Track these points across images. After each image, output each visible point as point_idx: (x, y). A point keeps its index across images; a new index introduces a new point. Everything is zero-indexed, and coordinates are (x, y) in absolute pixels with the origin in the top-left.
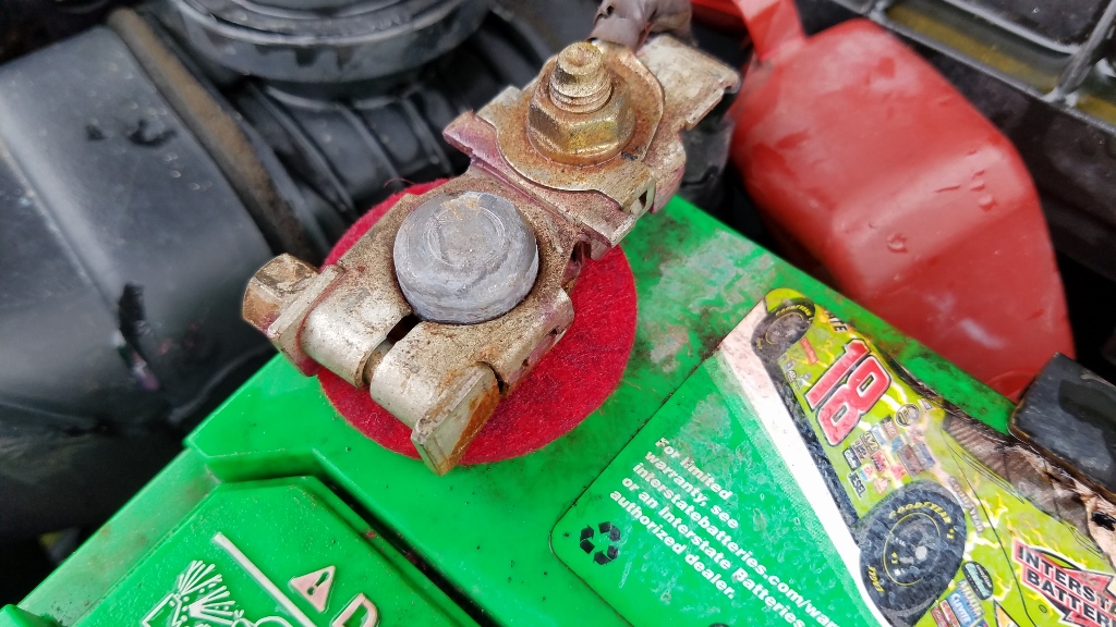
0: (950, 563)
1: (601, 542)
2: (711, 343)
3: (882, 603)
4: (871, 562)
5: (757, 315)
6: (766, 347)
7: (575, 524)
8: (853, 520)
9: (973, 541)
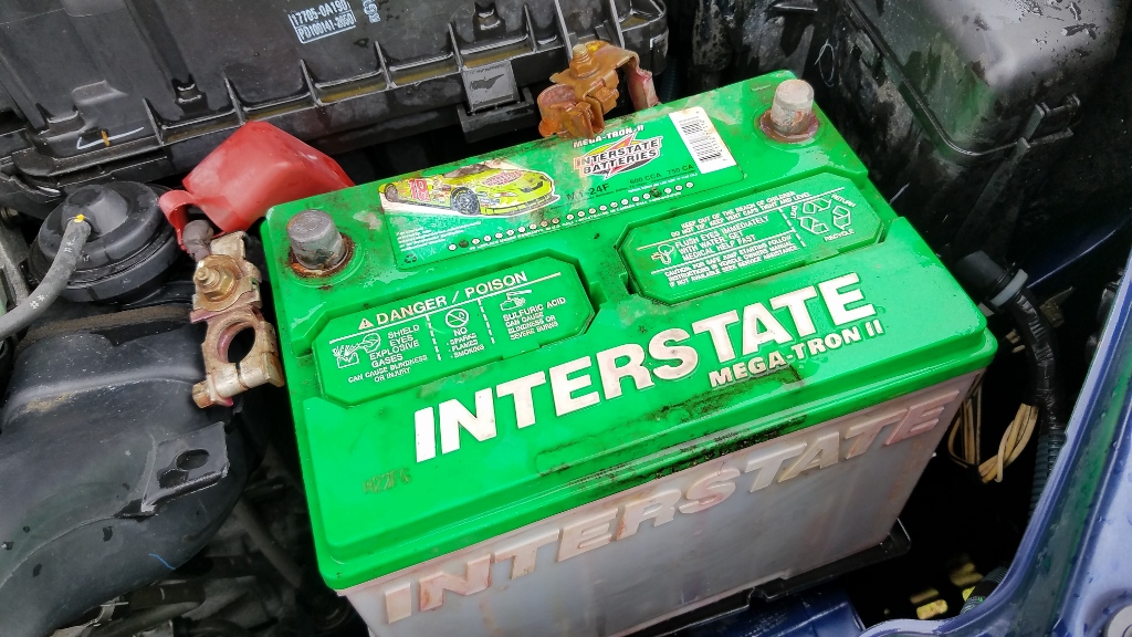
0: (474, 197)
1: (409, 259)
2: (381, 210)
3: (471, 213)
4: (461, 211)
5: (382, 196)
6: (394, 200)
7: (401, 261)
8: (450, 208)
9: (473, 190)
